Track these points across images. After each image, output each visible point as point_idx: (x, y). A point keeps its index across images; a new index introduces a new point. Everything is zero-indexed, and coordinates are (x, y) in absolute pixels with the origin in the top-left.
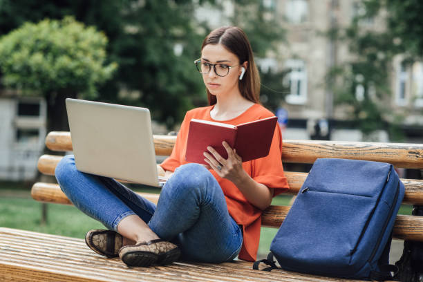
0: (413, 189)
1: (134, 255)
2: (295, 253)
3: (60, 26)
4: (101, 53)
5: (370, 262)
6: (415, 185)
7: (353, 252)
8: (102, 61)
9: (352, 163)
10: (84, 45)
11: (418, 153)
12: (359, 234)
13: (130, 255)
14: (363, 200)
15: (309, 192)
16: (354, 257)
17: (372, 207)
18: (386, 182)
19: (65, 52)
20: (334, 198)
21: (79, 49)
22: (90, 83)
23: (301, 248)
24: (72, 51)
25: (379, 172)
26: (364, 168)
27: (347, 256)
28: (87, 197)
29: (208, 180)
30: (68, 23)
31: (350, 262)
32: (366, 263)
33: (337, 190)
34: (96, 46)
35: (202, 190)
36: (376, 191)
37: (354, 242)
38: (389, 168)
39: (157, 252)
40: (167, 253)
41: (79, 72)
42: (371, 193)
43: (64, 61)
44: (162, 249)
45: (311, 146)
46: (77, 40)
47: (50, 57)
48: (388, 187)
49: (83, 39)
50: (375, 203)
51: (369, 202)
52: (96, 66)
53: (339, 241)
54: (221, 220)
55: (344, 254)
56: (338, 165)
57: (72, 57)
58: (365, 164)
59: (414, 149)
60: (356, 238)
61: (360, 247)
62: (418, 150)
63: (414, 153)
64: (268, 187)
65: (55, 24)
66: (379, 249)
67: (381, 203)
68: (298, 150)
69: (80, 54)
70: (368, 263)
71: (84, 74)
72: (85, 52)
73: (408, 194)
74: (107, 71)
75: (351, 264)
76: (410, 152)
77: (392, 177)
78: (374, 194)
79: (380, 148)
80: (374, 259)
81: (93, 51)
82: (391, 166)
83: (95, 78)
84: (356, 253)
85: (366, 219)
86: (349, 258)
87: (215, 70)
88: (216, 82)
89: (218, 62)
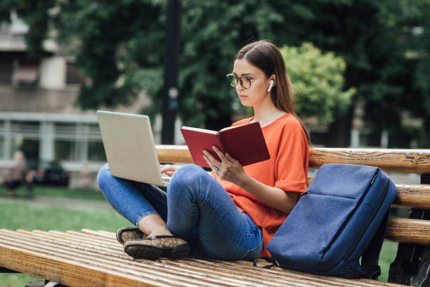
0: (406, 193)
1: (134, 247)
2: (284, 251)
3: (299, 53)
4: (339, 78)
5: (345, 261)
6: (408, 189)
7: (325, 251)
8: (339, 86)
9: (350, 167)
10: (319, 70)
11: (413, 158)
13: (130, 248)
14: (347, 202)
15: (310, 195)
16: (326, 255)
17: (352, 208)
18: (370, 185)
19: (300, 78)
20: (325, 200)
21: (314, 74)
22: (326, 108)
23: (289, 247)
24: (307, 77)
25: (366, 176)
26: (357, 172)
27: (320, 253)
28: (116, 199)
29: (201, 180)
30: (307, 50)
31: (322, 258)
32: (341, 261)
34: (332, 71)
35: (194, 189)
36: (359, 193)
37: (329, 240)
38: (375, 171)
39: (161, 246)
40: (173, 248)
41: (314, 98)
42: (354, 195)
43: (299, 87)
44: (167, 244)
45: (333, 153)
46: (314, 66)
48: (371, 189)
49: (320, 66)
50: (355, 205)
51: (350, 204)
52: (332, 91)
54: (223, 218)
55: (317, 252)
56: (339, 170)
57: (308, 83)
58: (359, 168)
59: (411, 154)
60: (331, 237)
61: (334, 246)
62: (413, 155)
63: (410, 158)
64: (284, 191)
67: (362, 204)
68: (323, 157)
69: (315, 80)
70: (343, 261)
71: (319, 99)
72: (320, 77)
74: (347, 96)
75: (322, 261)
76: (407, 157)
77: (377, 180)
78: (357, 196)
79: (385, 154)
80: (351, 257)
81: (329, 76)
82: (378, 170)
83: (330, 103)
84: (330, 250)
85: (344, 220)
86: (322, 255)
87: (241, 83)
88: (243, 93)
89: (243, 75)
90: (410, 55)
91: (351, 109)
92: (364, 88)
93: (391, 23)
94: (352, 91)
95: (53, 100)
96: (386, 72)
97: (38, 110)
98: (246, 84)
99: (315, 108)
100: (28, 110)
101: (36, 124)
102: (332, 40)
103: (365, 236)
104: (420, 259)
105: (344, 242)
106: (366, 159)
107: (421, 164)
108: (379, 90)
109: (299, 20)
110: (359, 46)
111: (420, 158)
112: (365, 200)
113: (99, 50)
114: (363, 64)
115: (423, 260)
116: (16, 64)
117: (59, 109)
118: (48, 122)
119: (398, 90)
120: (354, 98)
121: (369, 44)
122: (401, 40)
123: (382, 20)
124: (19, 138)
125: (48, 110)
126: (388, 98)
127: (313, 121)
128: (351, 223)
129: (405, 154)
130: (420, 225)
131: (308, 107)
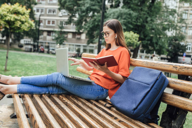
0: (173, 83)
2: (117, 104)
3: (129, 33)
4: (137, 39)
6: (174, 81)
7: (135, 109)
9: (147, 69)
10: (133, 37)
11: (177, 67)
12: (140, 101)
14: (146, 86)
15: (129, 79)
16: (135, 111)
17: (148, 89)
18: (157, 79)
19: (129, 38)
20: (137, 84)
22: (134, 45)
23: (119, 102)
24: (131, 38)
25: (155, 75)
26: (151, 72)
27: (132, 110)
30: (131, 32)
32: (141, 114)
33: (138, 80)
34: (136, 37)
36: (152, 83)
37: (137, 104)
41: (132, 43)
42: (150, 83)
43: (129, 40)
46: (132, 36)
47: (126, 39)
48: (158, 81)
50: (150, 88)
51: (148, 87)
52: (136, 41)
53: (132, 103)
57: (131, 39)
58: (152, 70)
59: (175, 65)
60: (138, 103)
61: (139, 107)
62: (177, 66)
63: (175, 67)
64: (122, 76)
65: (128, 32)
66: (149, 109)
67: (153, 88)
69: (132, 39)
70: (143, 115)
72: (133, 38)
73: (170, 85)
74: (139, 43)
75: (133, 114)
76: (174, 67)
77: (161, 77)
78: (151, 84)
79: (162, 64)
80: (147, 113)
81: (135, 38)
82: (161, 72)
83: (135, 44)
84: (137, 109)
85: (145, 95)
86: (133, 111)
87: (106, 35)
88: (106, 39)
89: (106, 32)
90: (152, 35)
91: (139, 45)
92: (142, 41)
93: (148, 29)
94: (140, 42)
95: (83, 41)
96: (147, 38)
97: (80, 43)
98: (107, 35)
99: (132, 45)
100: (78, 43)
101: (80, 46)
102: (136, 32)
103: (154, 102)
104: (178, 113)
105: (144, 106)
106: (153, 65)
107: (181, 71)
108: (145, 42)
109: (130, 28)
110: (142, 33)
111: (180, 68)
112: (155, 86)
113: (90, 33)
114: (142, 37)
115: (179, 114)
116: (77, 34)
117: (84, 43)
118: (82, 46)
119: (149, 42)
120: (140, 43)
121: (143, 33)
122: (150, 32)
123: (147, 28)
124: (77, 48)
125: (82, 43)
126: (147, 44)
127: (132, 48)
128: (147, 97)
129: (172, 65)
130: (180, 100)
131: (131, 45)
